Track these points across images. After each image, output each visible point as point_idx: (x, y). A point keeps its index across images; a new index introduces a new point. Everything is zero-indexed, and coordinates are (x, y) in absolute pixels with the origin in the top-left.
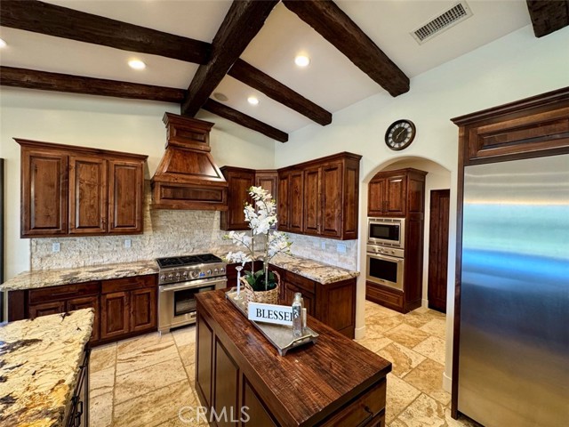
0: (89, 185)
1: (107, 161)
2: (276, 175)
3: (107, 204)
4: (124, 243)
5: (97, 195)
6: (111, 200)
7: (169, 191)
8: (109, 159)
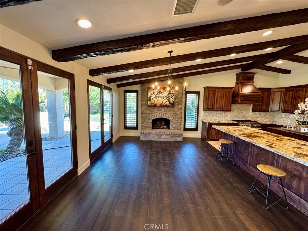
0: (219, 97)
1: (224, 90)
2: (284, 89)
4: (222, 114)
5: (221, 100)
6: (224, 101)
7: (243, 98)
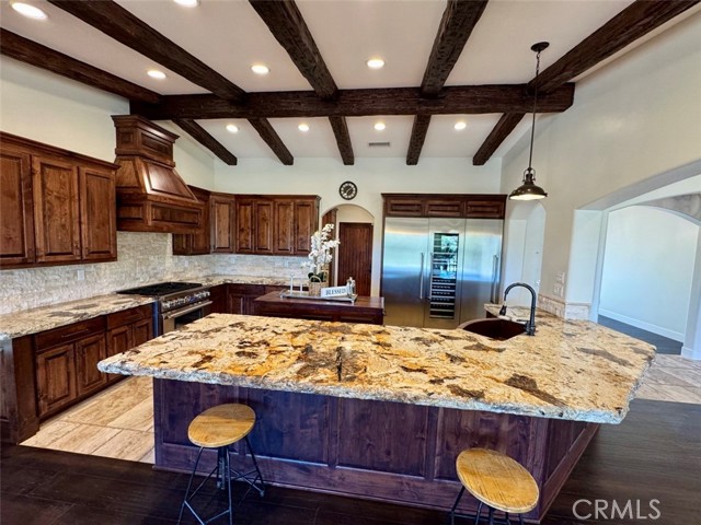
0: (58, 198)
1: (78, 168)
3: (80, 223)
4: (76, 274)
5: (68, 212)
6: (84, 219)
7: (159, 212)
8: (78, 164)
